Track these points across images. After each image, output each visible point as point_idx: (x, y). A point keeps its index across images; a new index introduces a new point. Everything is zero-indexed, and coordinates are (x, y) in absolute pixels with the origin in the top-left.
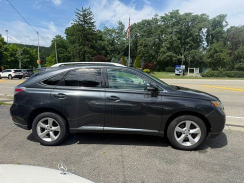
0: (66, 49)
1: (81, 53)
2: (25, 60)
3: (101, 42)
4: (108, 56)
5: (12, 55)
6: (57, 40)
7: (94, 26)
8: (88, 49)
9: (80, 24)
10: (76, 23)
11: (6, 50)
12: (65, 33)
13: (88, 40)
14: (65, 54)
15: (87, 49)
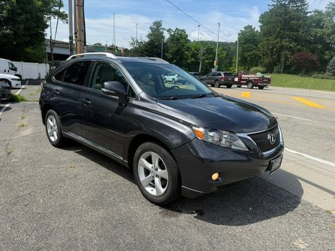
0: (256, 45)
1: (275, 49)
2: (207, 61)
3: (318, 30)
4: (327, 52)
5: (194, 56)
6: (246, 32)
7: (304, 5)
8: (287, 43)
9: (281, 4)
10: (275, 3)
11: (188, 49)
12: (259, 21)
13: (291, 29)
14: (254, 52)
15: (285, 43)
